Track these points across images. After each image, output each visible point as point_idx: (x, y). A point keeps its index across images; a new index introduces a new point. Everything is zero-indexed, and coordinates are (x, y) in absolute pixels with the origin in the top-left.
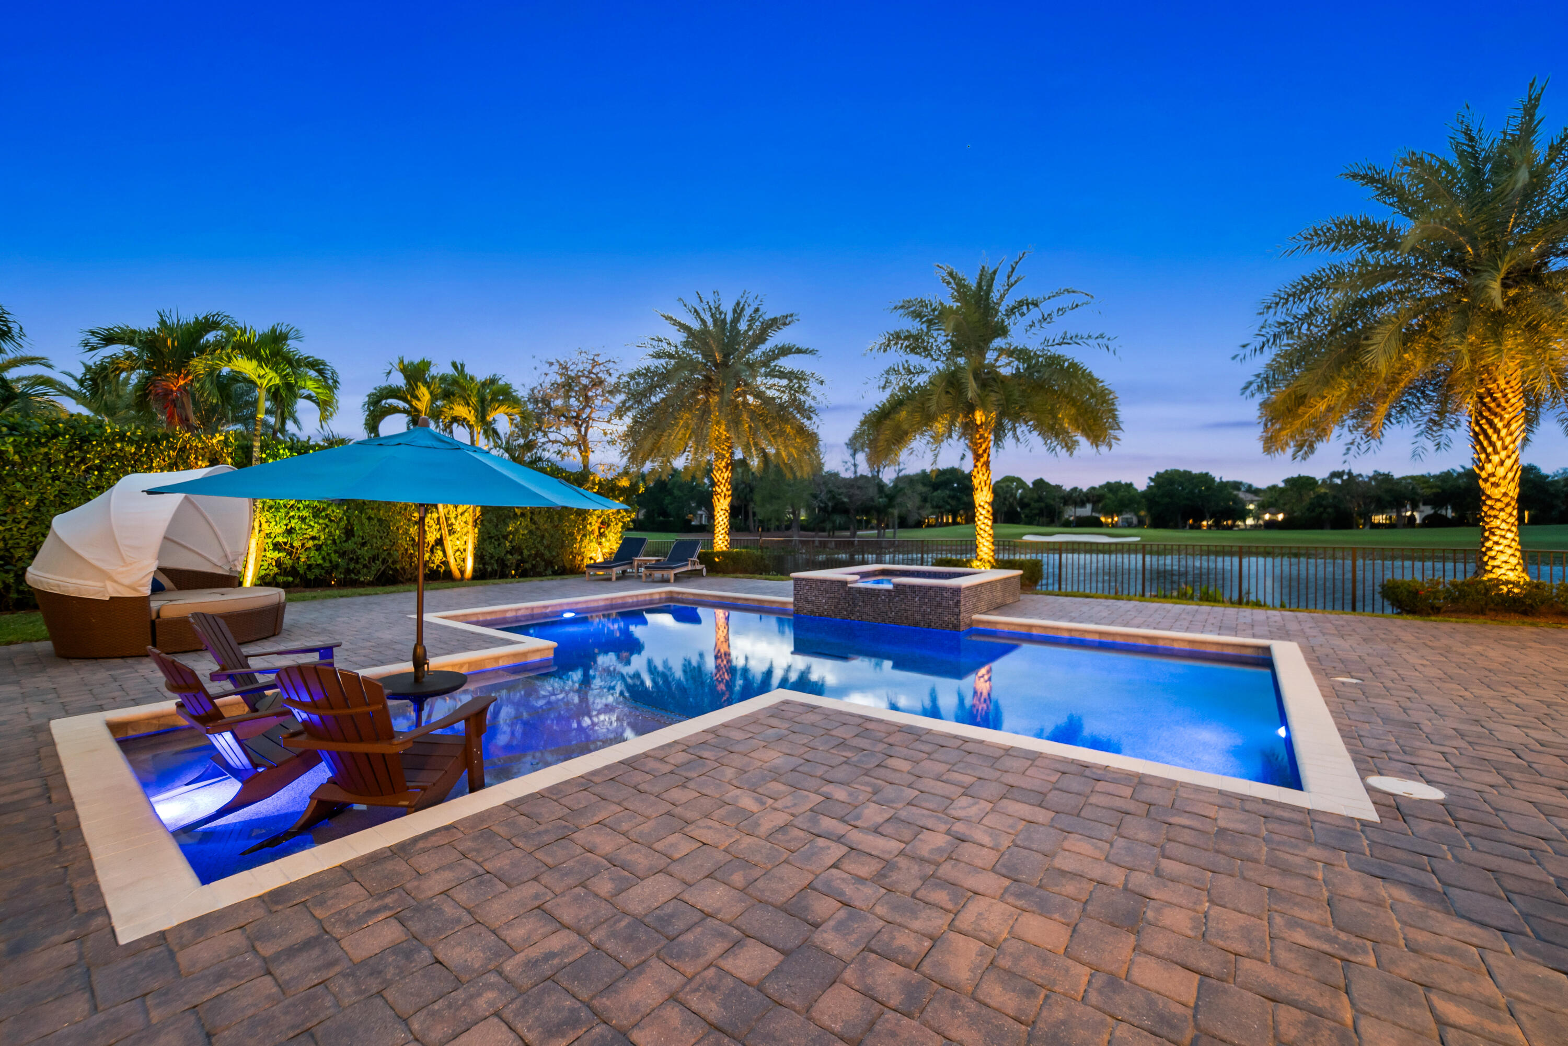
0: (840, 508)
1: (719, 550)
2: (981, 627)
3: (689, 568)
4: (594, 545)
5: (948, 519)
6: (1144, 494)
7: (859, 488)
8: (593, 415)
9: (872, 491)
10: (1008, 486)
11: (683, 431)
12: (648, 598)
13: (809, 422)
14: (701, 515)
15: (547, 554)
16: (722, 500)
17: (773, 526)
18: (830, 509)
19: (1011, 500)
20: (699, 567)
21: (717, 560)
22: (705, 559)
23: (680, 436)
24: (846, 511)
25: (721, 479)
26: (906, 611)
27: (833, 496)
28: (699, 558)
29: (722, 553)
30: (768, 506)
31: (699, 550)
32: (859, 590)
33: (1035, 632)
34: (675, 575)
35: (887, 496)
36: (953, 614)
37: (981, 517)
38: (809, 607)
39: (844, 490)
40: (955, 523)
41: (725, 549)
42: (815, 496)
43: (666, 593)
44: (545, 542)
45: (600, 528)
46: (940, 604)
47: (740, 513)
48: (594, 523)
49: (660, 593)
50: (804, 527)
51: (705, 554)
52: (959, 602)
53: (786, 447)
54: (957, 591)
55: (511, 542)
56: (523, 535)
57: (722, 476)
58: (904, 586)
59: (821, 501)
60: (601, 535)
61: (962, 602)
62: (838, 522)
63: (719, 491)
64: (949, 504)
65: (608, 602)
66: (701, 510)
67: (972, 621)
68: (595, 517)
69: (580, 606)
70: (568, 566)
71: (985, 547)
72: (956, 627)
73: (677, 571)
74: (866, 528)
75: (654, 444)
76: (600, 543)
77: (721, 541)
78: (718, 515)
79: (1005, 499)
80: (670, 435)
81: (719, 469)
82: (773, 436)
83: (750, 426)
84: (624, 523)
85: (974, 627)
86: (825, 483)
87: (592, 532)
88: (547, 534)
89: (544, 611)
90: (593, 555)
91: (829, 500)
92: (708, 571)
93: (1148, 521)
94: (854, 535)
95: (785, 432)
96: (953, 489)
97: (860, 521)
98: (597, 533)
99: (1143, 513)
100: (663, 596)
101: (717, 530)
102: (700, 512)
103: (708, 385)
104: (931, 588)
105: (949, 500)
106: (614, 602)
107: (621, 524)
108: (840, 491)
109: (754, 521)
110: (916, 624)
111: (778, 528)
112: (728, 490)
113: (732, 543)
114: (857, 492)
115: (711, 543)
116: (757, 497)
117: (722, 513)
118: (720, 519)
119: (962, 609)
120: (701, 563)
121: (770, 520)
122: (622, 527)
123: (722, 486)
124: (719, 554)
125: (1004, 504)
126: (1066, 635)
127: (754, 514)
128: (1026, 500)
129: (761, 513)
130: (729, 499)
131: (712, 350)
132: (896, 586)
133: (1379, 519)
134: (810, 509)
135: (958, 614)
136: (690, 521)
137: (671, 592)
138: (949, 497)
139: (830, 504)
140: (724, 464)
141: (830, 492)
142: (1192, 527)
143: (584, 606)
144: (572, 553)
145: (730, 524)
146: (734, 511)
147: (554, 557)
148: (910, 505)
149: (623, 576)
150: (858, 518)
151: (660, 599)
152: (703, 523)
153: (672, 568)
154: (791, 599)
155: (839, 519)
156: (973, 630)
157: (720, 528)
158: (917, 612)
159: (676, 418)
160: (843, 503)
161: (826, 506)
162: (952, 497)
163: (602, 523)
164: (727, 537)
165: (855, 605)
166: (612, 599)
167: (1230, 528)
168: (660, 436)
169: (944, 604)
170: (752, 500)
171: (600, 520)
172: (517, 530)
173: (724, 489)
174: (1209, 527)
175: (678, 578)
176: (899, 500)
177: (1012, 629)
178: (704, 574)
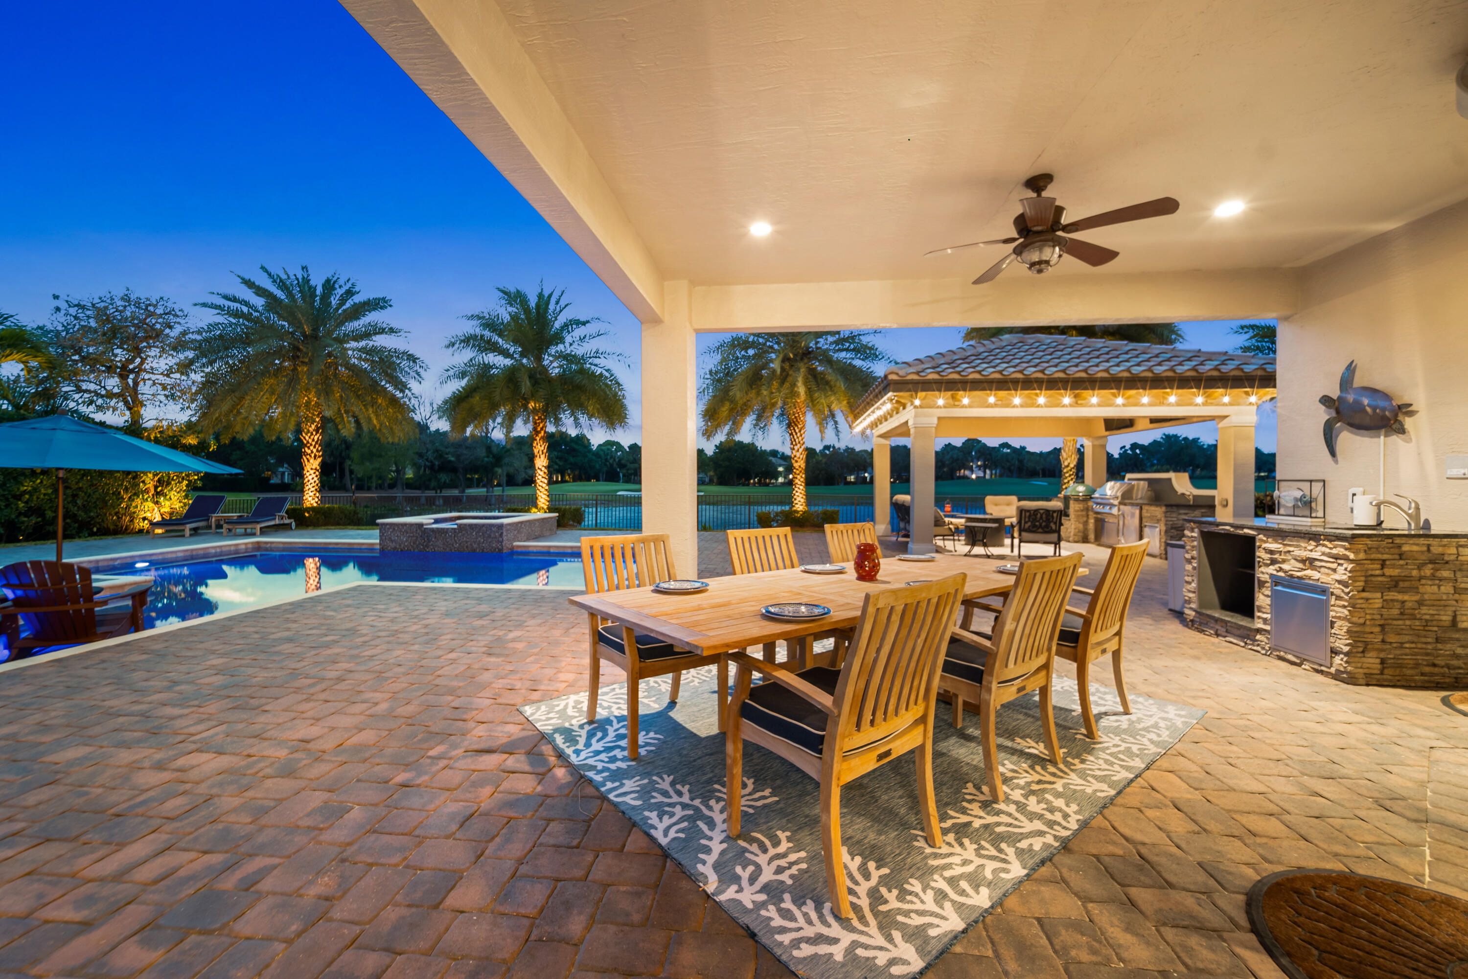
0: (447, 467)
1: (309, 506)
2: (519, 550)
3: (277, 522)
4: (150, 504)
5: (557, 478)
6: (711, 458)
7: (467, 448)
8: (146, 366)
9: (481, 453)
10: (608, 449)
11: (267, 395)
12: (232, 548)
13: (401, 395)
14: (283, 473)
15: (82, 515)
16: (312, 461)
17: (374, 485)
18: (436, 468)
19: (611, 461)
20: (287, 521)
21: (307, 515)
22: (291, 514)
23: (264, 399)
24: (454, 470)
25: (310, 441)
26: (467, 542)
27: (440, 455)
28: (286, 513)
29: (313, 509)
30: (368, 464)
31: (287, 506)
32: (433, 530)
33: (552, 550)
34: (261, 528)
35: (494, 456)
36: (498, 542)
37: (540, 477)
38: (393, 545)
39: (451, 450)
40: (563, 481)
41: (315, 505)
42: (420, 455)
43: (252, 543)
44: (79, 502)
45: (156, 487)
46: (490, 536)
47: (335, 471)
48: (149, 482)
49: (246, 544)
50: (409, 485)
51: (294, 510)
52: (502, 533)
53: (377, 416)
54: (501, 526)
55: (26, 502)
56: (45, 495)
57: (312, 438)
58: (465, 525)
59: (427, 460)
60: (158, 494)
61: (505, 534)
62: (443, 480)
63: (309, 452)
64: (557, 464)
65: (188, 554)
66: (283, 467)
67: (513, 547)
68: (150, 475)
69: (154, 558)
70: (112, 527)
71: (543, 500)
72: (501, 550)
73: (263, 525)
74: (478, 486)
75: (233, 407)
76: (157, 503)
77: (311, 498)
78: (308, 474)
79: (606, 460)
80: (253, 399)
81: (308, 431)
82: (364, 405)
83: (341, 396)
84: (190, 481)
85: (515, 550)
86: (432, 442)
87: (147, 491)
88: (81, 494)
89: (111, 563)
90: (148, 515)
91: (435, 459)
92: (297, 526)
93: (715, 480)
94: (463, 492)
95: (376, 402)
96: (561, 451)
97: (471, 480)
98: (152, 491)
99: (711, 473)
100: (250, 546)
101: (307, 488)
102: (281, 469)
103: (295, 353)
104: (483, 525)
105: (557, 460)
106: (194, 553)
107: (185, 482)
108: (448, 450)
109: (352, 480)
110: (474, 551)
111: (380, 487)
112: (317, 451)
113: (322, 500)
114: (465, 452)
115: (301, 500)
116: (354, 455)
117: (312, 472)
118: (310, 478)
119: (505, 538)
120: (289, 518)
121: (370, 478)
122: (187, 486)
123: (312, 448)
124: (308, 510)
125: (605, 465)
126: (569, 551)
127: (351, 472)
128: (623, 462)
129: (360, 471)
130: (319, 460)
131: (300, 323)
132: (459, 525)
133: (852, 478)
134: (415, 465)
135: (502, 542)
136: (269, 479)
137: (258, 543)
138: (557, 457)
139: (437, 463)
140: (313, 427)
141: (437, 451)
142: (744, 485)
143: (160, 557)
144: (117, 513)
145: (321, 482)
146: (325, 470)
147: (93, 518)
148: (517, 464)
149: (195, 532)
150: (469, 476)
151: (246, 549)
152: (286, 481)
153: (258, 522)
154: (378, 541)
155: (444, 477)
156: (513, 552)
157: (310, 486)
158: (475, 542)
159: (259, 384)
160: (450, 462)
161: (433, 465)
162: (560, 458)
163: (159, 481)
164: (318, 495)
165: (429, 541)
166: (192, 550)
167: (767, 485)
168: (242, 398)
169: (492, 535)
170: (348, 457)
171: (156, 479)
172: (35, 490)
173: (315, 450)
174: (754, 484)
175: (264, 532)
176: (506, 460)
177: (538, 549)
178: (293, 527)
